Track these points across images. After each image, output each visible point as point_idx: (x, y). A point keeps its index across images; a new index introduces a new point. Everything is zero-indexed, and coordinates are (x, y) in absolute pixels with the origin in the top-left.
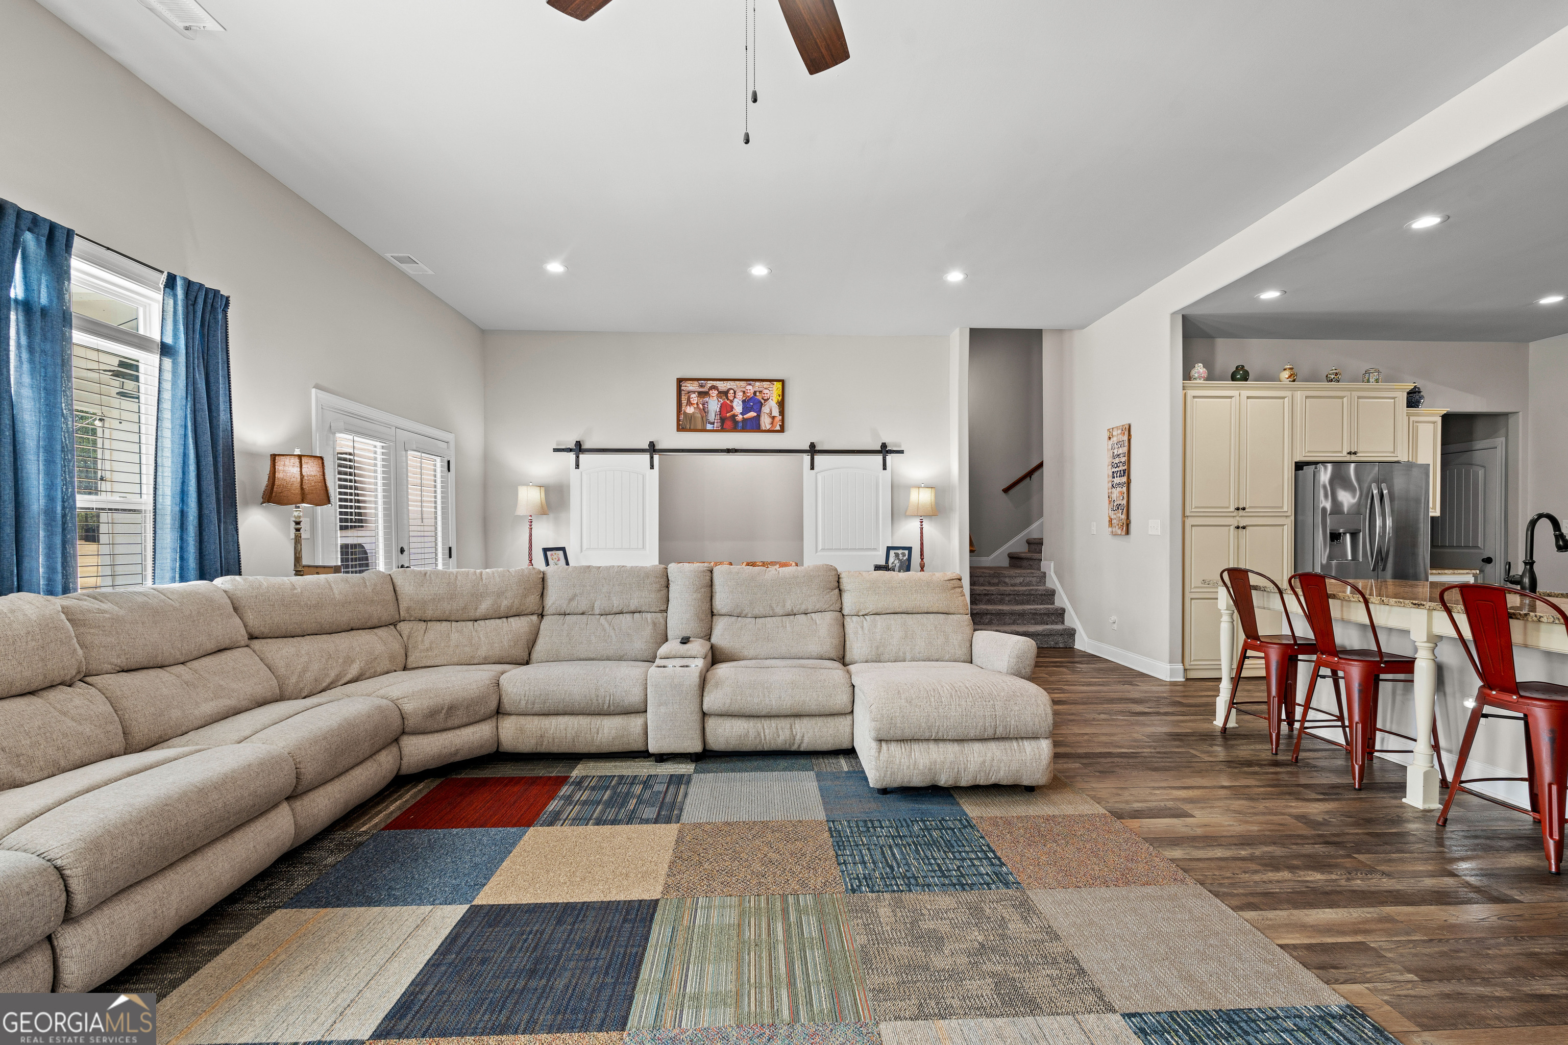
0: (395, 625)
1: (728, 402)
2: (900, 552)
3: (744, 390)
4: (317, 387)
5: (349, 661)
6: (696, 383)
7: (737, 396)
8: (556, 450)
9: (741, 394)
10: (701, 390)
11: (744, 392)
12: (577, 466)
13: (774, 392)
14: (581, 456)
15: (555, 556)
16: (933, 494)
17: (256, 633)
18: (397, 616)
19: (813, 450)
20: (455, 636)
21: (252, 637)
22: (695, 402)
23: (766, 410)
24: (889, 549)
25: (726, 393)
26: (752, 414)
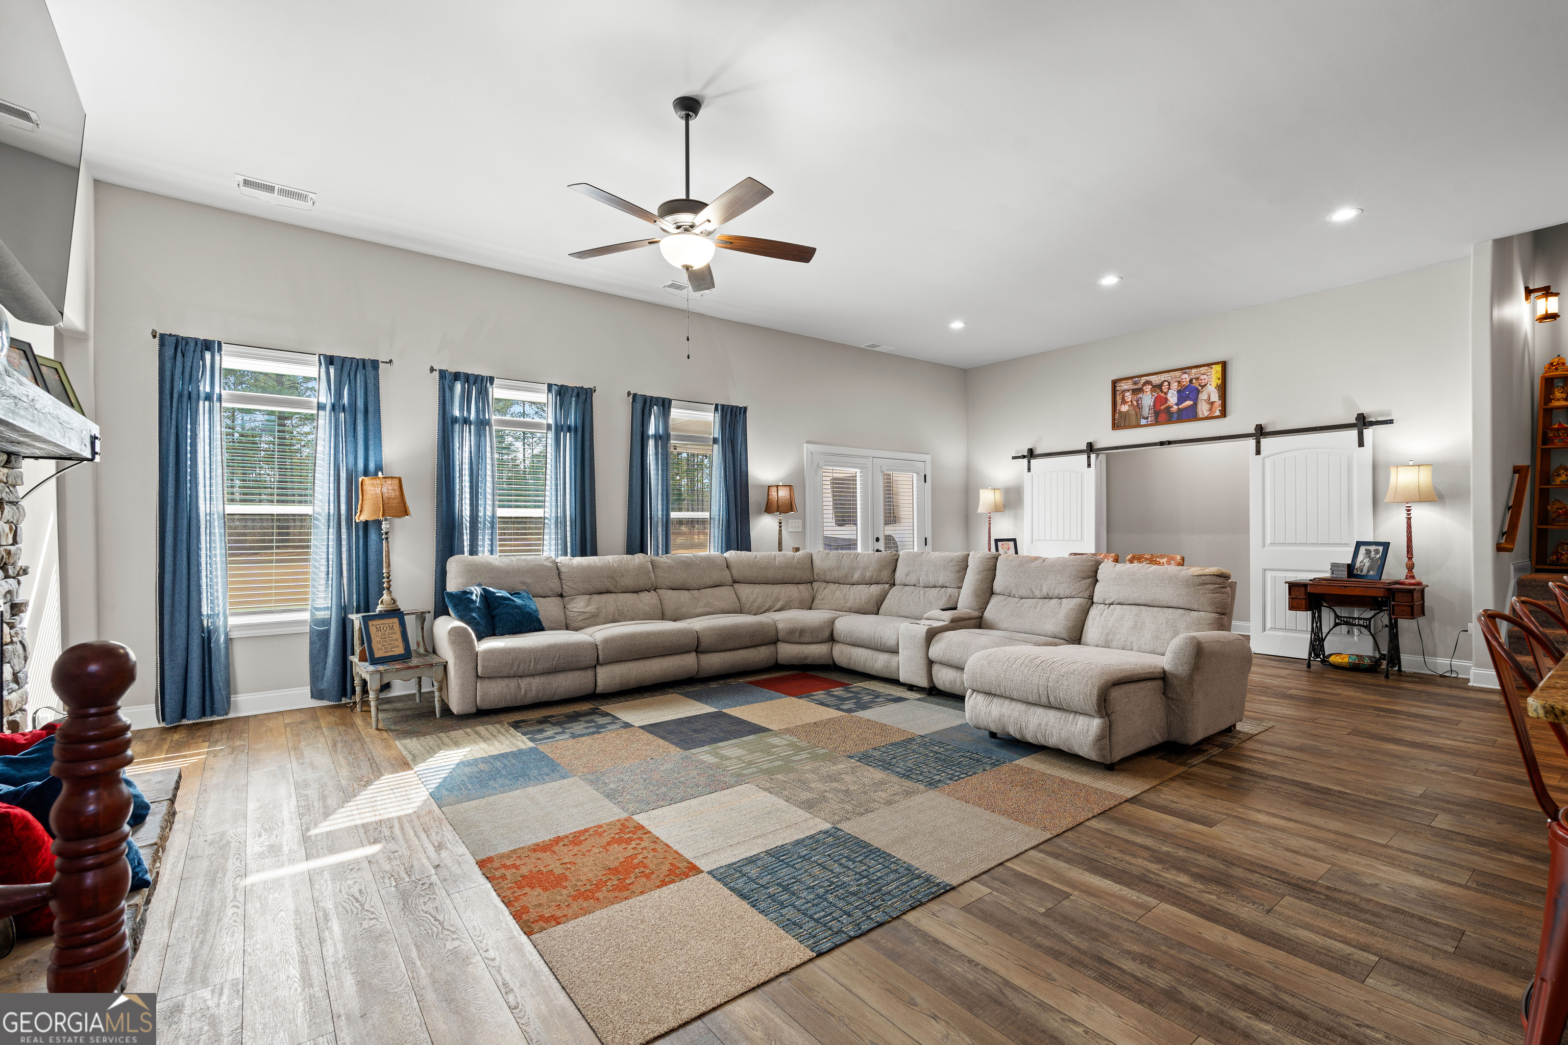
0: (811, 583)
1: (1162, 395)
2: (1372, 548)
3: (1179, 379)
4: (808, 442)
5: (777, 600)
6: (1130, 381)
7: (1172, 387)
8: (1014, 458)
9: (1176, 384)
10: (1135, 387)
11: (1179, 382)
12: (1029, 470)
13: (1213, 376)
14: (1032, 461)
15: (1006, 546)
16: (1430, 474)
17: (737, 580)
18: (812, 578)
19: (1260, 432)
20: (838, 593)
21: (735, 582)
22: (1129, 400)
23: (1203, 396)
24: (1359, 544)
25: (1160, 386)
26: (1189, 403)
